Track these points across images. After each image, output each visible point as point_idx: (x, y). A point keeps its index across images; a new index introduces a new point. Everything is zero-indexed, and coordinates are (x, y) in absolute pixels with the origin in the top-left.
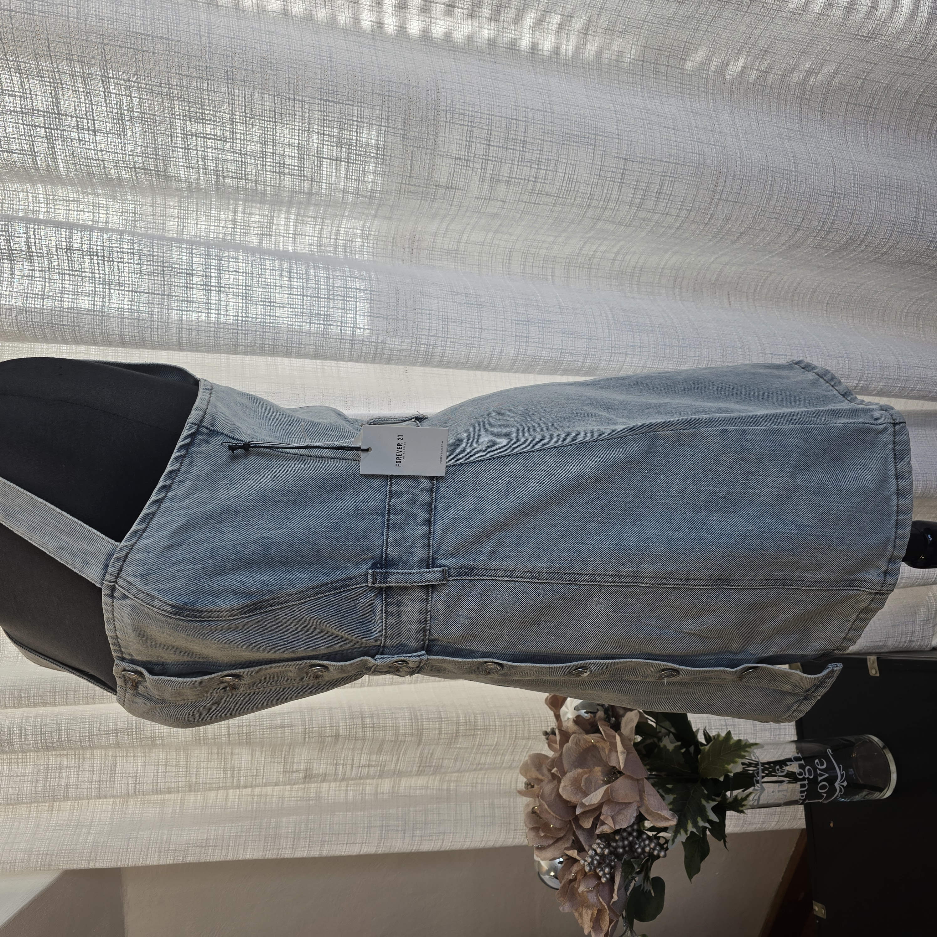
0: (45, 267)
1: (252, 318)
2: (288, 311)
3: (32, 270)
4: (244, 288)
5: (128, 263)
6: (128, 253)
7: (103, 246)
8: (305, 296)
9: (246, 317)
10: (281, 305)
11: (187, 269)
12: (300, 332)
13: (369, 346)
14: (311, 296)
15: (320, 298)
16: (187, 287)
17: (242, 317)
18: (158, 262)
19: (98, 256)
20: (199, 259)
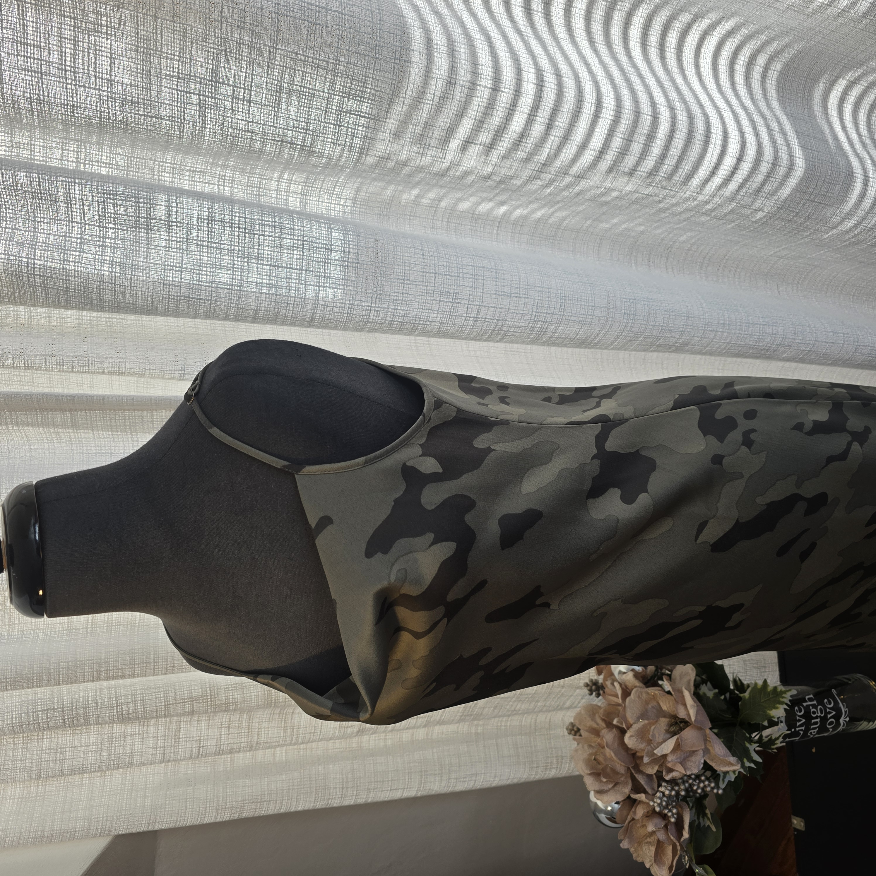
0: (183, 238)
3: (169, 240)
5: (269, 236)
6: (269, 226)
7: (245, 218)
11: (326, 244)
16: (325, 262)
18: (298, 236)
19: (239, 228)
20: (337, 235)
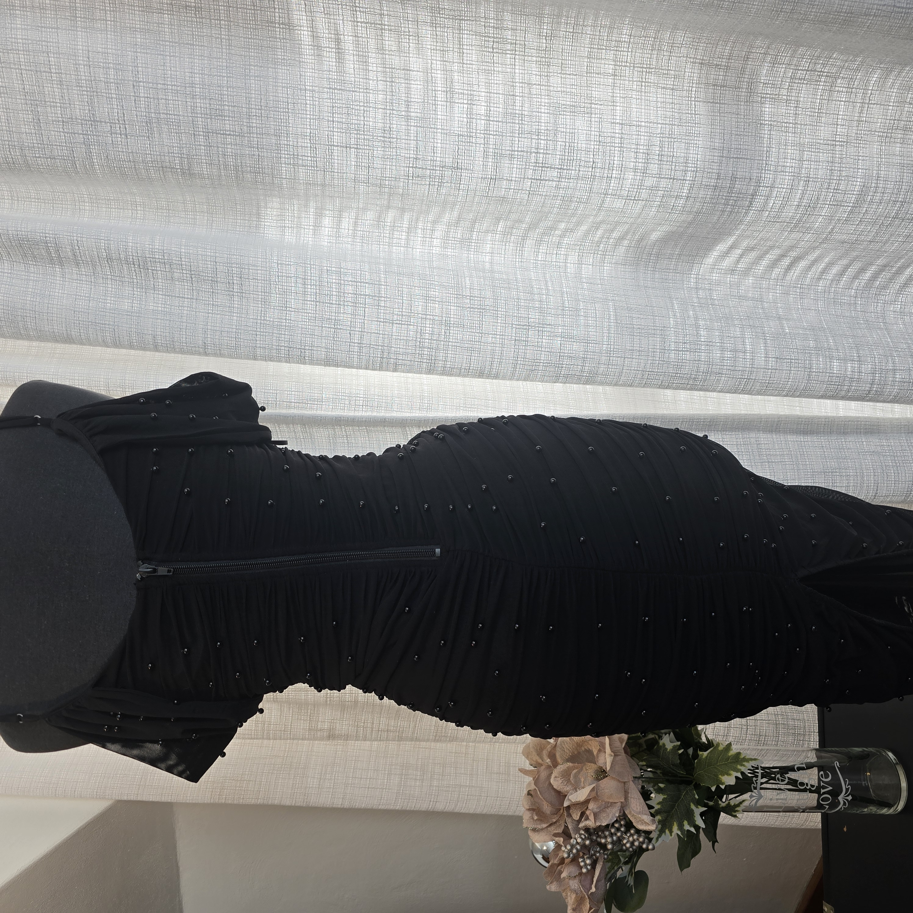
1: (270, 321)
2: (302, 316)
4: (263, 294)
8: (317, 302)
9: (264, 320)
10: (296, 310)
12: (312, 335)
13: (376, 349)
14: (323, 303)
15: (332, 304)
17: (261, 320)
